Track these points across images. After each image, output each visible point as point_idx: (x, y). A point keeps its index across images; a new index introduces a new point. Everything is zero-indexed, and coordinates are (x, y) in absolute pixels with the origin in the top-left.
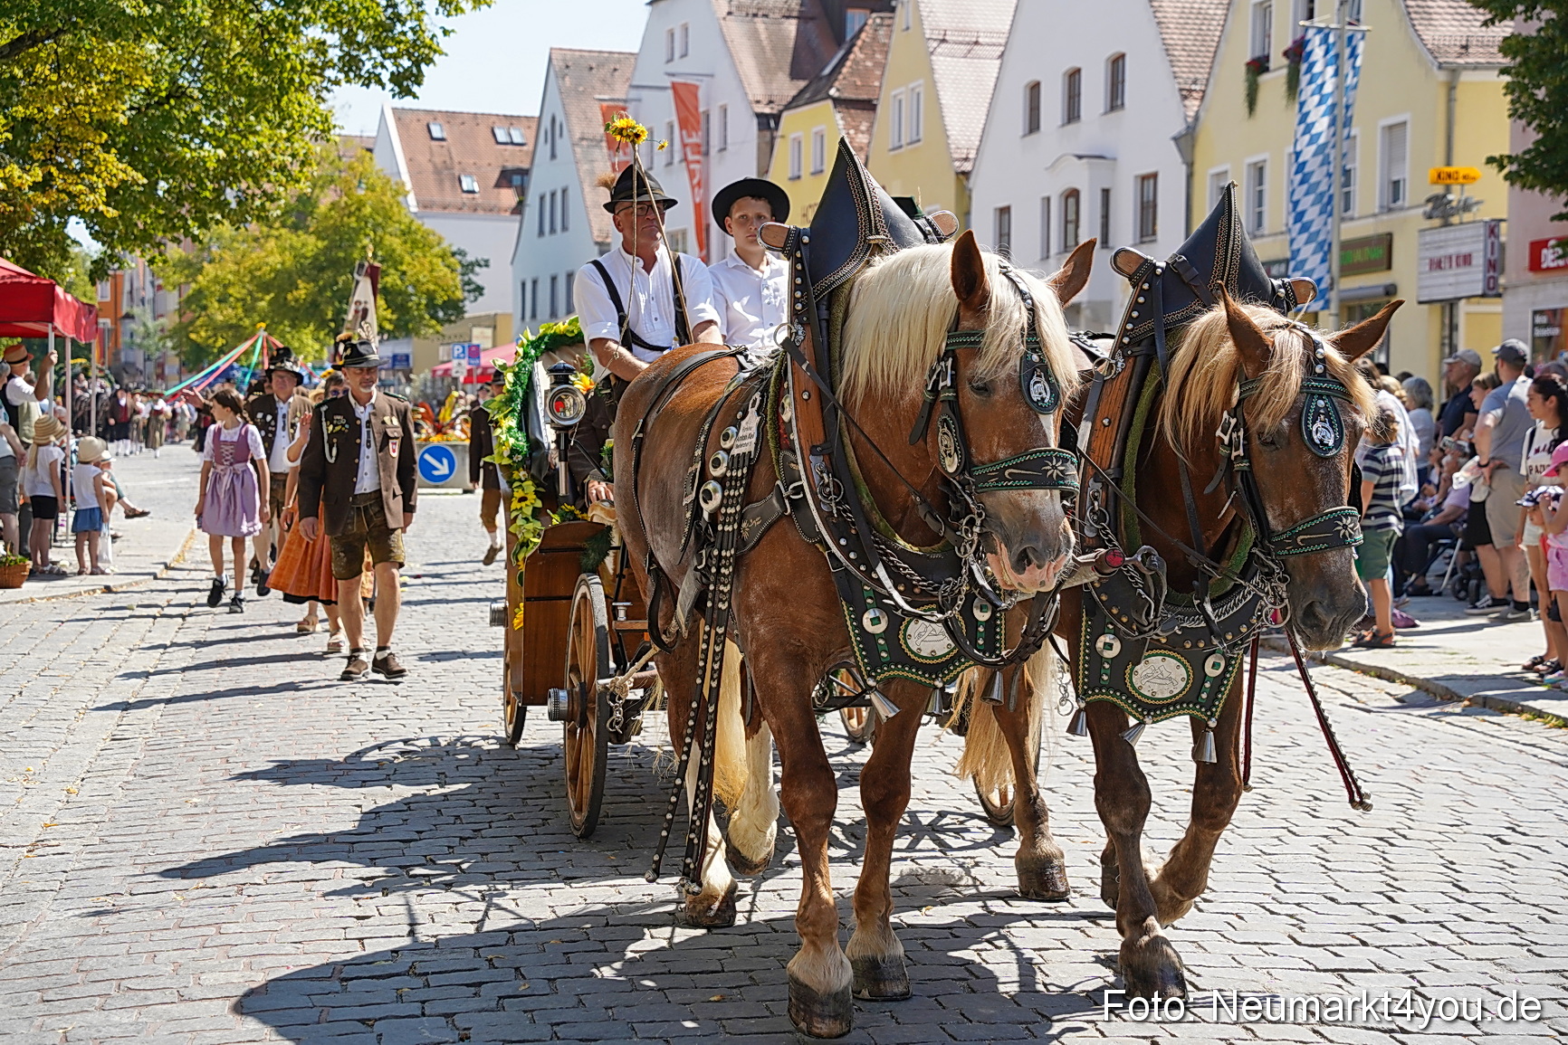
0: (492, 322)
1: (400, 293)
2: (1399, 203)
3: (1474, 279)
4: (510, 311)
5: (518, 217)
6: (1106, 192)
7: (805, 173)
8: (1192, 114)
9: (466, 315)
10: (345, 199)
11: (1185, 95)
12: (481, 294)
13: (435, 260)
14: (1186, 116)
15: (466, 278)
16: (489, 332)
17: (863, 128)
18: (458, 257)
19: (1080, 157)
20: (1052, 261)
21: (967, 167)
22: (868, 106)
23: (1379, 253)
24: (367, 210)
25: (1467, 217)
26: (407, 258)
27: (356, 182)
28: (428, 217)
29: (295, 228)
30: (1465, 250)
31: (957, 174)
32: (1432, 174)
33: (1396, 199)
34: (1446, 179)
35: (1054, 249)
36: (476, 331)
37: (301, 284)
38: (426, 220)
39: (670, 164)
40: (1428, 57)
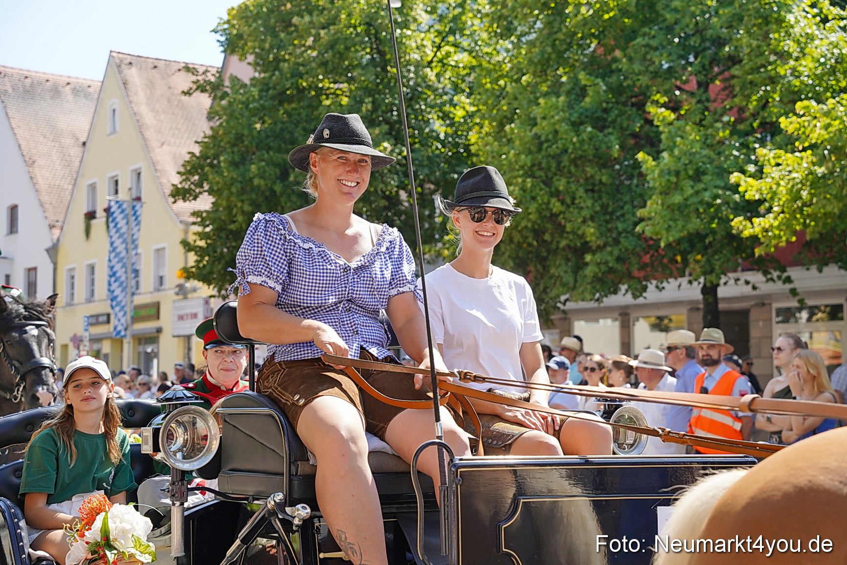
2: (163, 287)
8: (55, 237)
11: (52, 227)
14: (52, 239)
23: (153, 311)
25: (195, 295)
30: (194, 311)
32: (178, 273)
33: (161, 284)
40: (175, 217)
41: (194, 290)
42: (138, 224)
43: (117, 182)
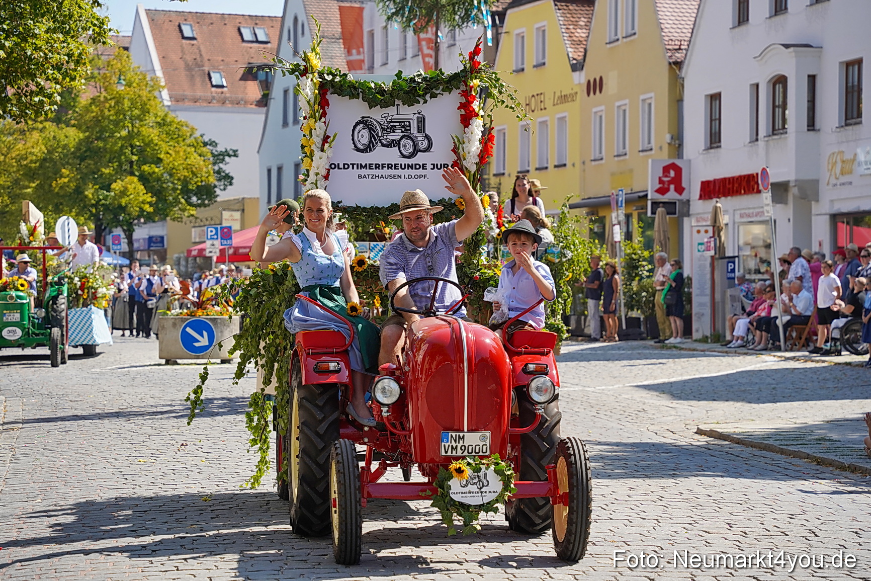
0: (241, 206)
1: (159, 179)
4: (257, 195)
5: (265, 109)
6: (812, 79)
7: (528, 66)
9: (218, 199)
10: (104, 94)
12: (231, 184)
13: (189, 149)
15: (216, 168)
16: (237, 215)
17: (582, 22)
18: (211, 148)
19: (787, 46)
20: (761, 143)
21: (679, 56)
22: (586, 2)
24: (127, 104)
26: (164, 147)
27: (114, 79)
28: (181, 110)
29: (57, 120)
31: (670, 63)
35: (762, 132)
36: (226, 214)
37: (64, 171)
38: (177, 113)
39: (403, 59)
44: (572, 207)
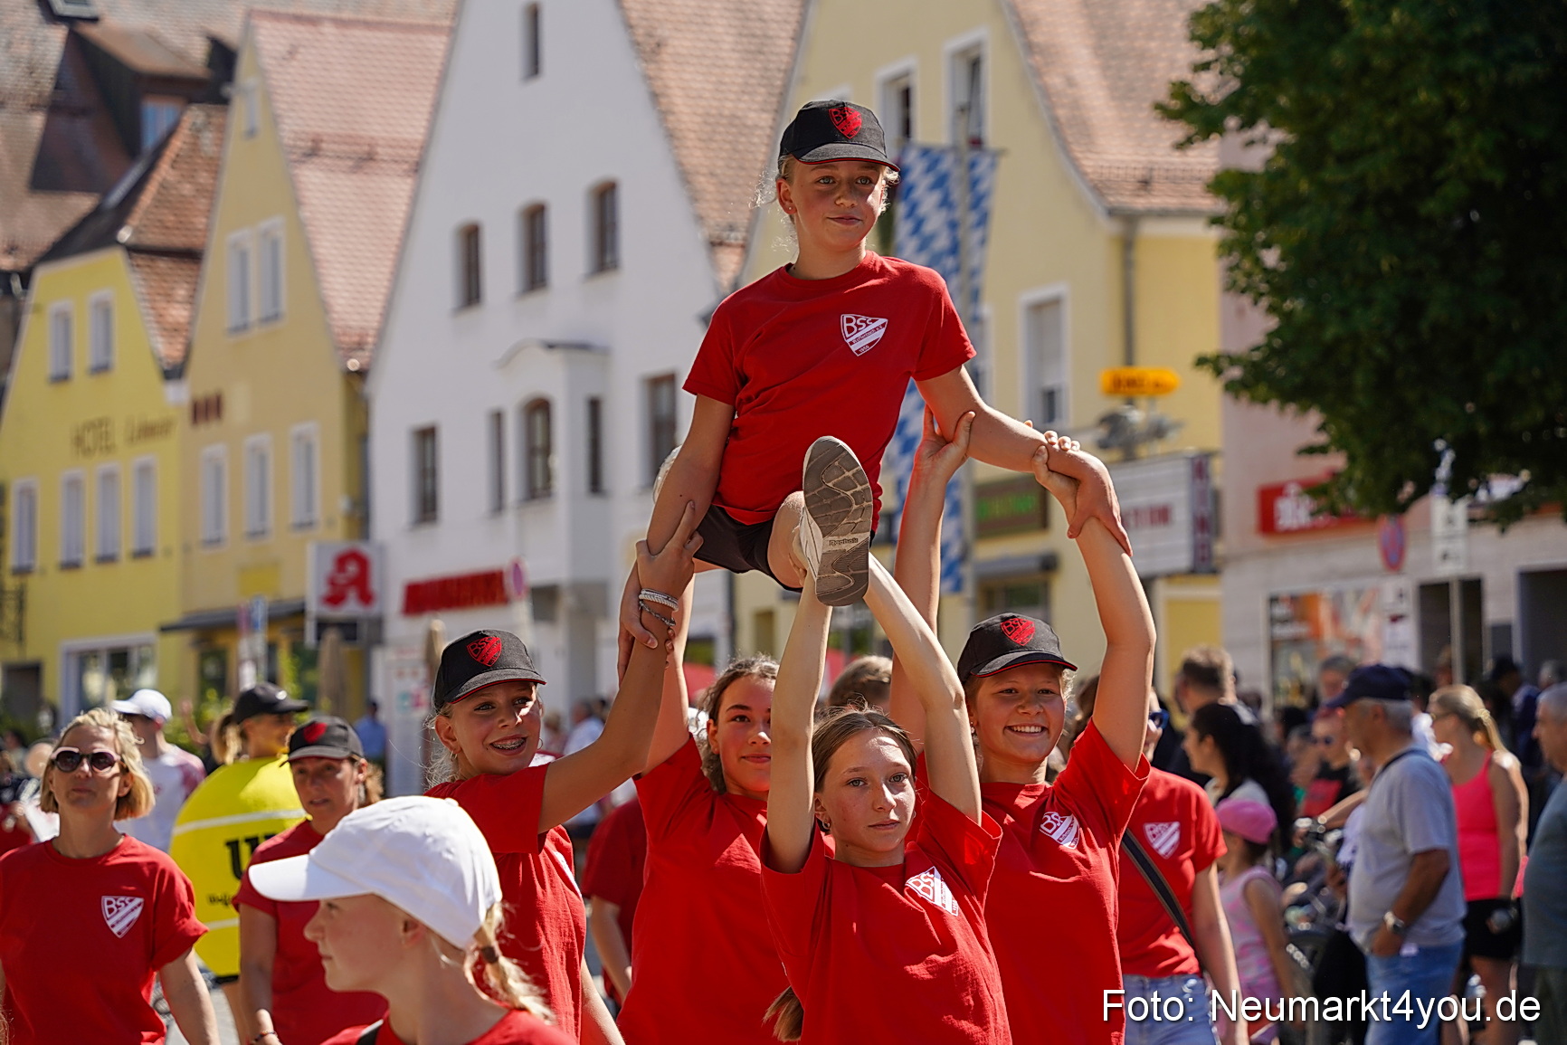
3: (1175, 546)
6: (595, 406)
7: (77, 371)
8: (727, 278)
11: (716, 244)
14: (719, 284)
17: (181, 292)
19: (551, 346)
20: (510, 517)
21: (362, 361)
22: (191, 256)
23: (1029, 503)
25: (1159, 448)
30: (1159, 498)
31: (345, 374)
32: (1103, 377)
33: (1052, 416)
34: (1126, 388)
35: (510, 494)
40: (1090, 197)
41: (1158, 431)
42: (983, 221)
43: (906, 96)
44: (165, 629)
